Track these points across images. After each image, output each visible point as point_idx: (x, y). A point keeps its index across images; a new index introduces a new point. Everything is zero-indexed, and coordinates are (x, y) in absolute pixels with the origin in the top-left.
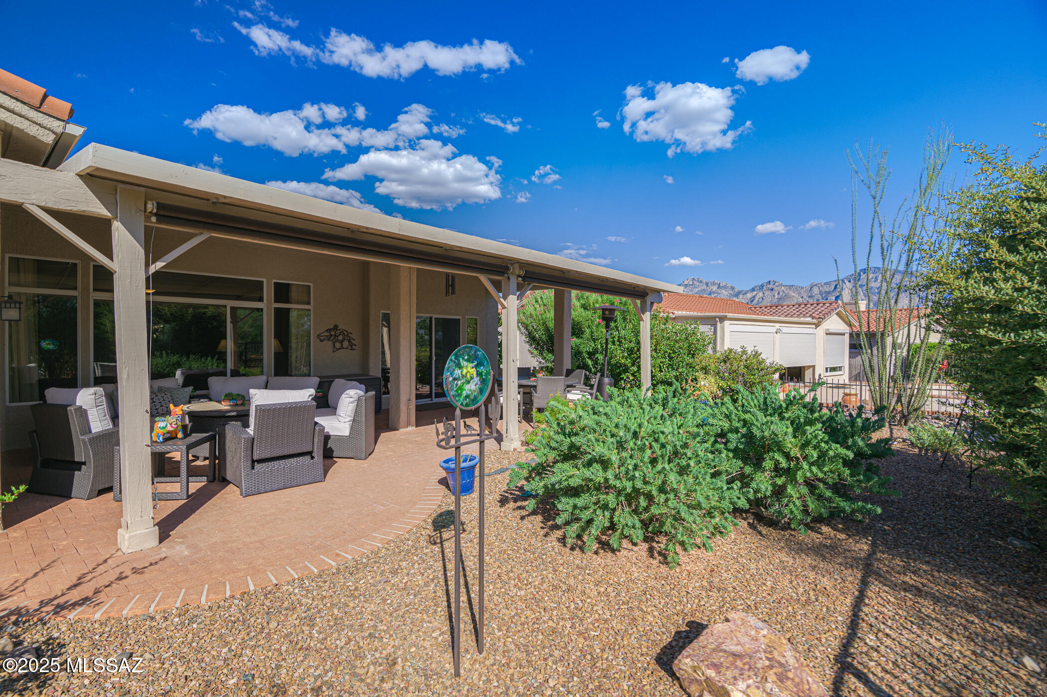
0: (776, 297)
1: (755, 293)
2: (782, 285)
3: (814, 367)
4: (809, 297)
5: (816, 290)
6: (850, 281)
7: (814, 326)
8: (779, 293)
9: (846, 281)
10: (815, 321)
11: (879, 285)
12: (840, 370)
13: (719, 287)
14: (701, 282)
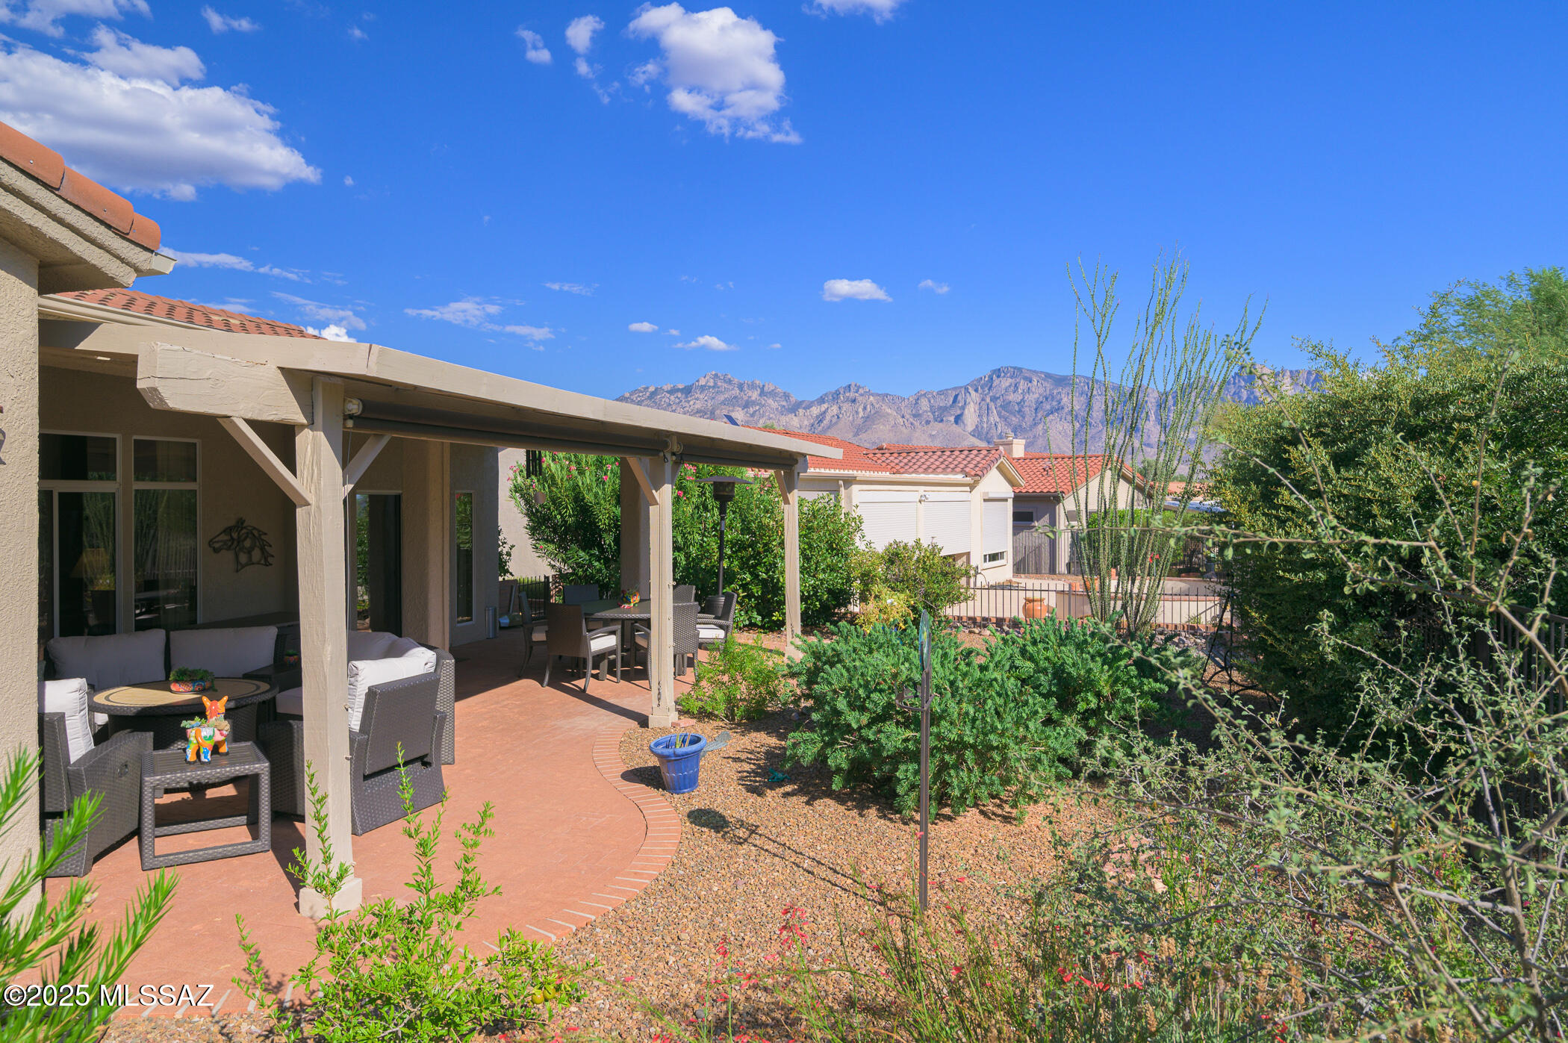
0: (861, 414)
1: (826, 406)
2: (869, 393)
3: (968, 554)
4: (915, 416)
5: (924, 404)
6: (976, 391)
7: (968, 489)
8: (865, 408)
9: (971, 390)
10: (969, 480)
11: (1021, 398)
12: (1002, 558)
13: (762, 393)
14: (730, 382)
